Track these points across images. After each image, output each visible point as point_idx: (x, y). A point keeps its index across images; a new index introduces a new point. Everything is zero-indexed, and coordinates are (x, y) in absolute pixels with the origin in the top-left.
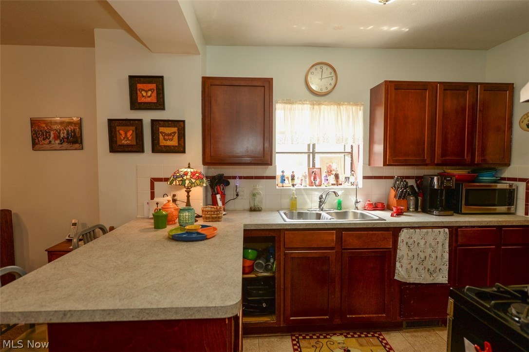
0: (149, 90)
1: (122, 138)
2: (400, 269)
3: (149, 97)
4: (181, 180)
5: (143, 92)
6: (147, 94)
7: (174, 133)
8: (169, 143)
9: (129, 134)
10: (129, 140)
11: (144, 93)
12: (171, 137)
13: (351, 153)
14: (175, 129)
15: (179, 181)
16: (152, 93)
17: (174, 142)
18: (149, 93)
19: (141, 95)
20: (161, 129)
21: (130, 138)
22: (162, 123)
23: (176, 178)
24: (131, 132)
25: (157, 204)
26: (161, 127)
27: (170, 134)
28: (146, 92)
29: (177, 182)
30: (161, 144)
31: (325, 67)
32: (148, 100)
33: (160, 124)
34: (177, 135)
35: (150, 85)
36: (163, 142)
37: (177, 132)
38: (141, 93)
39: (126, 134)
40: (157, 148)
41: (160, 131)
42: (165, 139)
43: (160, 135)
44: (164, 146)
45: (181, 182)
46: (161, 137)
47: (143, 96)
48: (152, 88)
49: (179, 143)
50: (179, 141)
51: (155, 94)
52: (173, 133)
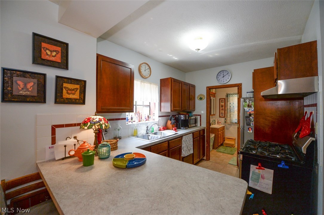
0: (54, 51)
1: (20, 89)
2: (183, 152)
3: (53, 56)
4: (99, 125)
5: (47, 51)
6: (51, 54)
7: (77, 89)
8: (71, 96)
9: (29, 86)
10: (29, 91)
11: (49, 53)
12: (74, 92)
13: (150, 106)
14: (78, 86)
15: (98, 125)
16: (57, 54)
17: (76, 96)
18: (54, 54)
19: (45, 53)
20: (65, 85)
21: (30, 90)
22: (65, 80)
23: (94, 124)
24: (32, 84)
25: (65, 146)
26: (65, 83)
27: (73, 90)
28: (51, 51)
29: (97, 126)
30: (64, 97)
31: (146, 66)
32: (53, 59)
33: (64, 80)
34: (79, 90)
35: (55, 47)
36: (65, 95)
37: (79, 88)
38: (45, 51)
39: (25, 85)
40: (59, 100)
41: (64, 86)
42: (68, 93)
43: (64, 89)
44: (67, 98)
45: (100, 126)
46: (64, 91)
47: (48, 55)
48: (57, 50)
49: (80, 97)
50: (80, 95)
51: (59, 55)
52: (75, 89)
